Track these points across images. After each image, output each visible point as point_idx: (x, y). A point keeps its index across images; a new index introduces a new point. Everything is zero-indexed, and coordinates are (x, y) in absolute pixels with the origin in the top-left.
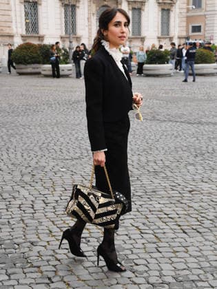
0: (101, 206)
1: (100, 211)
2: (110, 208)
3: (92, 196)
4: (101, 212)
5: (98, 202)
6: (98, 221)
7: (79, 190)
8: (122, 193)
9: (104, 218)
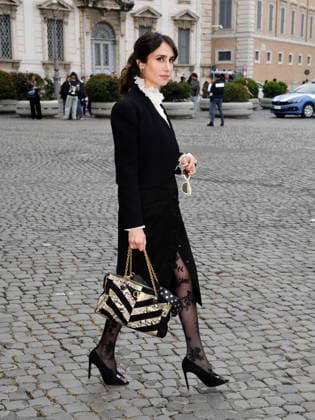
0: (139, 305)
1: (137, 311)
2: (151, 309)
3: (127, 290)
4: (139, 313)
5: (136, 299)
6: (135, 324)
7: (110, 281)
8: (168, 289)
9: (143, 321)
